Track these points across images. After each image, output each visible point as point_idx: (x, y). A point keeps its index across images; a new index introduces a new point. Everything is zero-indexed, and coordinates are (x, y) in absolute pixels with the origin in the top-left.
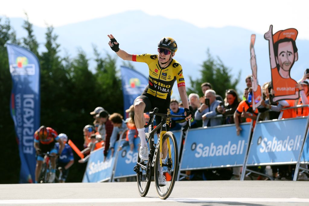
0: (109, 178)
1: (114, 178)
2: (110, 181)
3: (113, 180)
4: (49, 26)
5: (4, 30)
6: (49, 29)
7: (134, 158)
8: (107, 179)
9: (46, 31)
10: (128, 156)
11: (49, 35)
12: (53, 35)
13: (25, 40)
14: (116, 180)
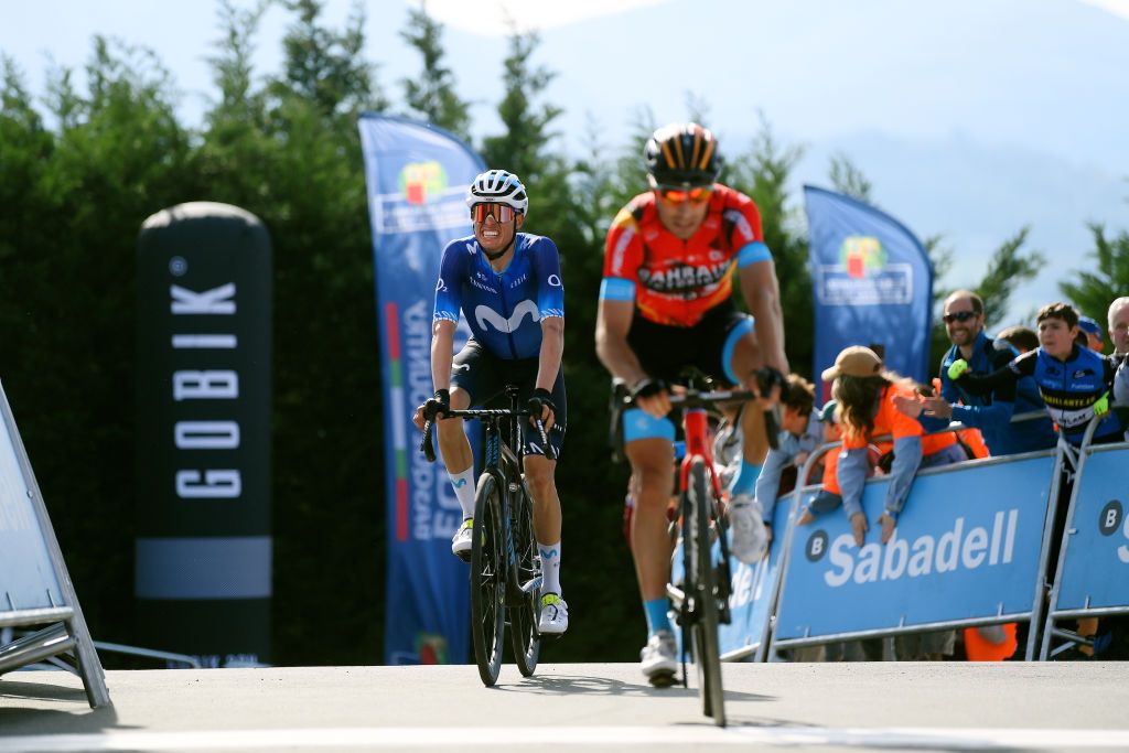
0: (757, 645)
1: (775, 644)
2: (759, 655)
3: (772, 652)
4: (521, 30)
5: (336, 51)
6: (516, 41)
7: (862, 565)
8: (747, 648)
9: (506, 52)
10: (836, 556)
11: (514, 68)
12: (531, 66)
13: (412, 89)
14: (785, 655)
